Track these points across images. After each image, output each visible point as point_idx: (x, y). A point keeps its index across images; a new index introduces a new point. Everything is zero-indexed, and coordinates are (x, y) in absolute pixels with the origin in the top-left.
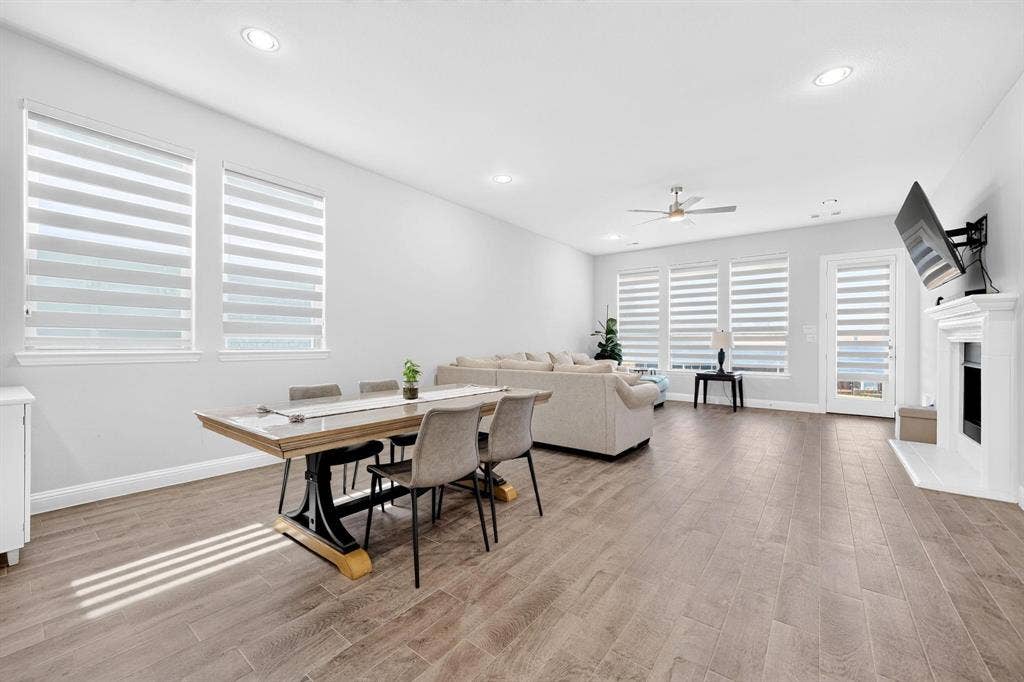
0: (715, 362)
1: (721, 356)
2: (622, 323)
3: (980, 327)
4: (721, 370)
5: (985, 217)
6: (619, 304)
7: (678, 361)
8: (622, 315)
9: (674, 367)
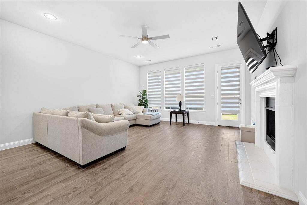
0: (178, 106)
1: (180, 104)
2: (149, 92)
3: (274, 88)
4: (180, 109)
5: (276, 29)
6: (148, 84)
7: (167, 106)
8: (149, 89)
9: (166, 108)
